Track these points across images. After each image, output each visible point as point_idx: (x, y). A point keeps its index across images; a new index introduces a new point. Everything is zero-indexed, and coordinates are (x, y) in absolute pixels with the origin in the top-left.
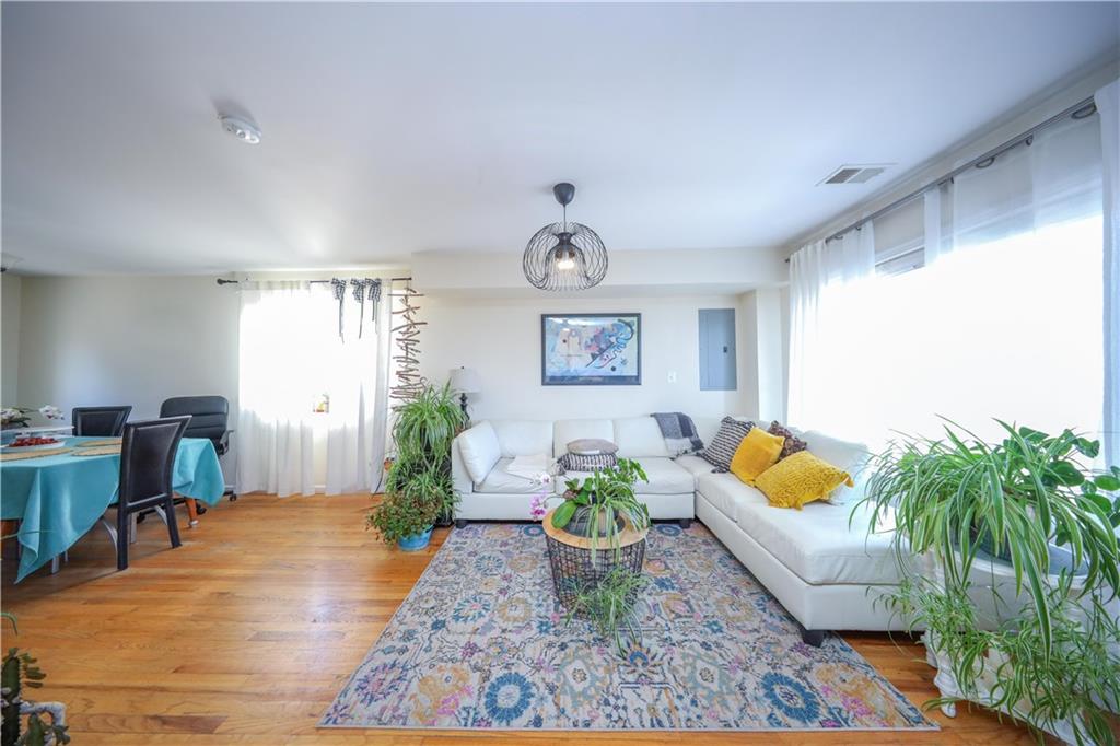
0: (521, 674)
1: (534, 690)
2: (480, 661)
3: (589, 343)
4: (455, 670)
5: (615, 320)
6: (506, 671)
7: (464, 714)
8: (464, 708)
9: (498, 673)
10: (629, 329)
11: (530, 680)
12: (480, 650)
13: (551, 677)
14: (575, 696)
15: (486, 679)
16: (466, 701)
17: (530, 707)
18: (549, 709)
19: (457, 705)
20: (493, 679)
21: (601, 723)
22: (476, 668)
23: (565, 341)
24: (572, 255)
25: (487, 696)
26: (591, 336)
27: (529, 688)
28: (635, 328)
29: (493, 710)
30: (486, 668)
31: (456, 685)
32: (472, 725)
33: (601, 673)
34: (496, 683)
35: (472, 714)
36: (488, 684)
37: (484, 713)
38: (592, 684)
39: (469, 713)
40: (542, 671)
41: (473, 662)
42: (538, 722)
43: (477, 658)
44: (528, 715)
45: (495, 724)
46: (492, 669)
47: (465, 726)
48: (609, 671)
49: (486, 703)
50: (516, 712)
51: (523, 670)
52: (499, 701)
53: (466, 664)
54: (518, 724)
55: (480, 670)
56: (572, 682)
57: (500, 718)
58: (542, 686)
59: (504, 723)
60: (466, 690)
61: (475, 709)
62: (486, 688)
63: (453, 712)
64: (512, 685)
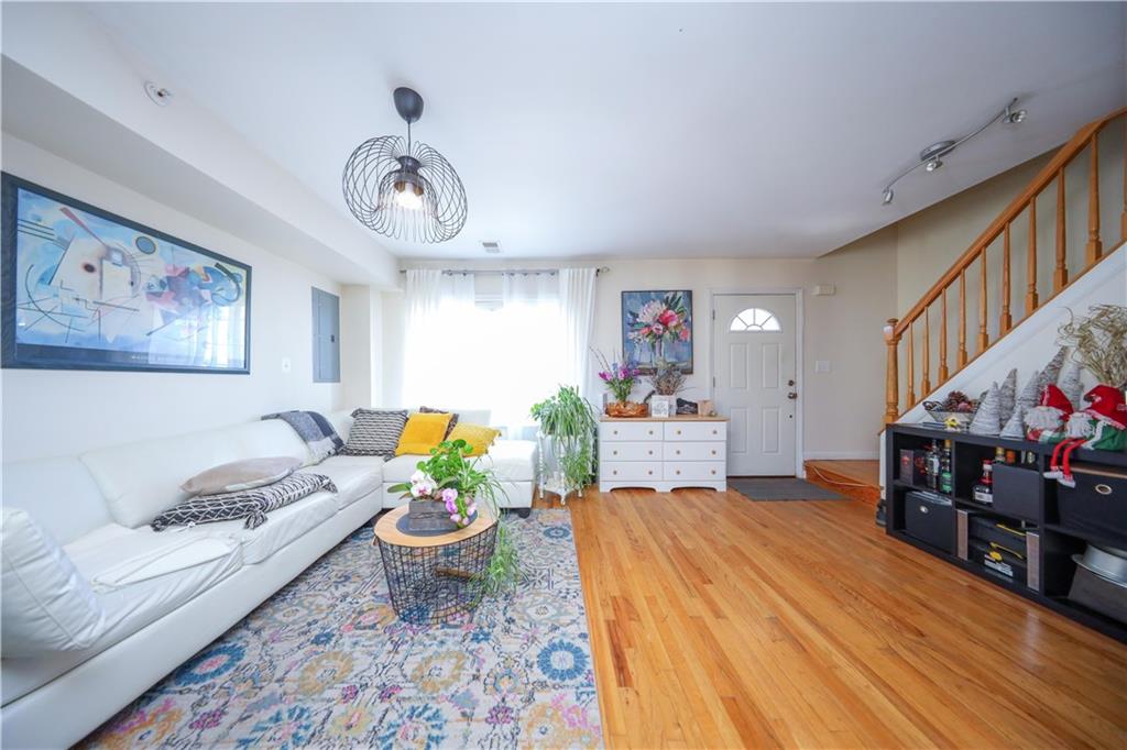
0: (539, 652)
1: (556, 641)
2: (519, 697)
3: (157, 289)
4: (530, 725)
5: (212, 263)
6: (535, 666)
7: (584, 697)
8: (578, 699)
9: (537, 674)
10: (234, 285)
11: (546, 645)
12: (503, 700)
13: (543, 629)
14: (559, 614)
15: (543, 685)
16: (571, 699)
17: (572, 642)
18: (573, 629)
19: (575, 707)
20: (545, 678)
21: (580, 601)
22: (530, 699)
23: (89, 268)
24: (419, 190)
25: (564, 680)
26: (162, 275)
27: (554, 645)
28: (243, 285)
29: (577, 670)
30: (530, 687)
31: (551, 718)
32: (592, 686)
33: (541, 599)
34: (548, 675)
35: (582, 689)
36: (550, 682)
37: (581, 679)
38: (550, 604)
39: (582, 693)
40: (537, 635)
41: (521, 705)
42: (583, 636)
43: (514, 702)
44: (578, 643)
45: (590, 666)
46: (531, 681)
47: (593, 692)
48: (539, 594)
49: (571, 678)
50: (577, 652)
51: (533, 652)
52: (568, 667)
53: (522, 714)
54: (586, 649)
55: (532, 694)
56: (546, 616)
57: (583, 663)
58: (552, 635)
59: (587, 659)
60: (557, 704)
61: (577, 688)
62: (554, 682)
63: (583, 709)
64: (552, 658)
